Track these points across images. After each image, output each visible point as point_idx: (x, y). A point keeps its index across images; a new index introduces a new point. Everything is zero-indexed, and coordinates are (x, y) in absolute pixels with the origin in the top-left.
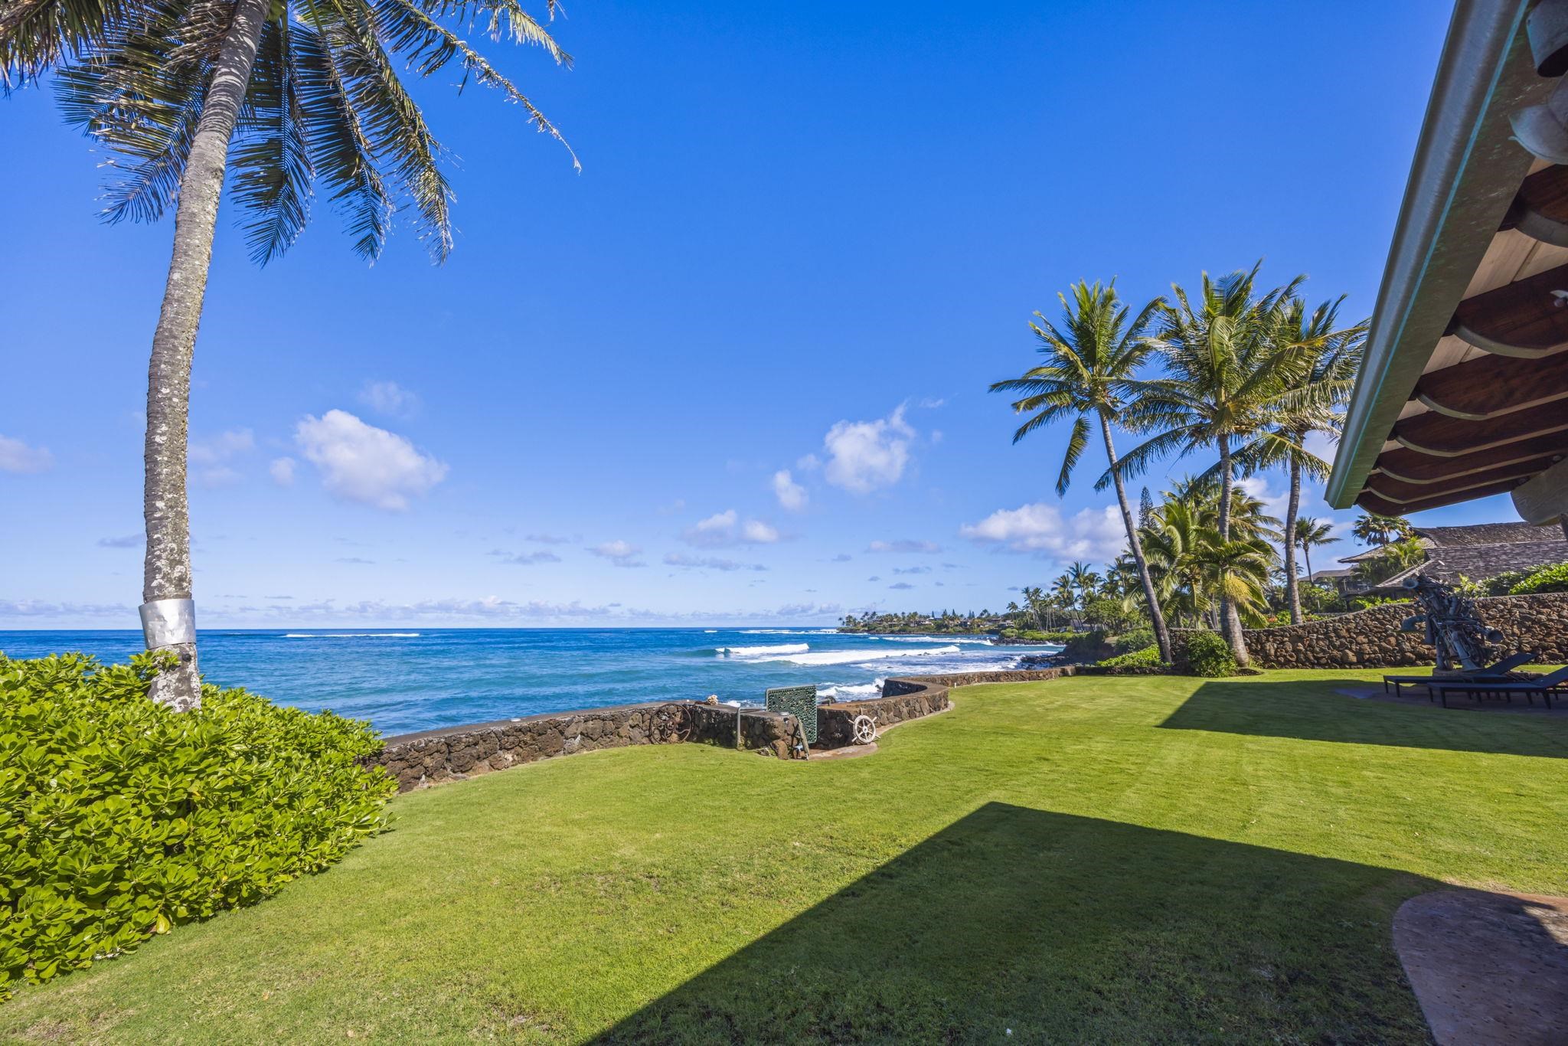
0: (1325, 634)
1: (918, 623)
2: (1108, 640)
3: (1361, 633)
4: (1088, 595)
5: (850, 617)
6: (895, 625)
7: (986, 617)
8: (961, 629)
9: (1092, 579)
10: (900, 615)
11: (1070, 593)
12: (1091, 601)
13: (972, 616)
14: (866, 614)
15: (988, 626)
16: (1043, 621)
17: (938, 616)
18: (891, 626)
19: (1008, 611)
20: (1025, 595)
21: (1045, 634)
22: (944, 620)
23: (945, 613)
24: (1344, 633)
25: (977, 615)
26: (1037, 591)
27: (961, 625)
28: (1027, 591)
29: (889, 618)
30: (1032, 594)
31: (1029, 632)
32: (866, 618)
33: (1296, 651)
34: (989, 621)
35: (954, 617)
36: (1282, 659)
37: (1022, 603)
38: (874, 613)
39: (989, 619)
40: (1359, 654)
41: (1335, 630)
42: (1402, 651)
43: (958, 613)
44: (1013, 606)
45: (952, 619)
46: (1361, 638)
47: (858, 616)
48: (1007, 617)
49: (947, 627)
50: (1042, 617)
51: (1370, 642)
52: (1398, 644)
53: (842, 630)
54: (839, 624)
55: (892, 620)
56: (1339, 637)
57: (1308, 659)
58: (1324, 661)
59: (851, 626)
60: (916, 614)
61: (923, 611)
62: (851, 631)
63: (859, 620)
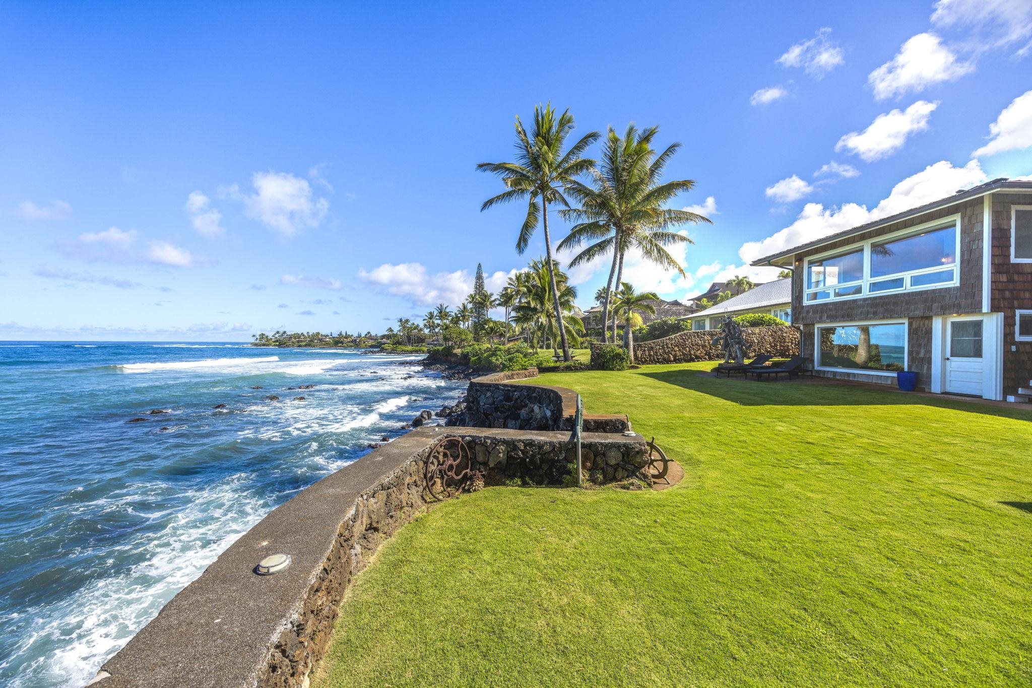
0: (663, 346)
1: (321, 340)
2: (455, 351)
3: (676, 346)
4: (445, 324)
5: (263, 334)
6: (302, 341)
7: (369, 336)
8: (352, 344)
9: (447, 315)
10: (306, 334)
11: (433, 322)
12: (447, 328)
13: (359, 336)
14: (278, 332)
15: (371, 342)
16: (409, 339)
17: (335, 335)
18: (298, 342)
19: (386, 333)
20: (399, 323)
21: (410, 348)
22: (340, 338)
23: (341, 334)
24: (670, 346)
25: (363, 335)
26: (407, 321)
27: (352, 342)
28: (401, 320)
29: (297, 336)
30: (403, 322)
31: (400, 346)
32: (277, 335)
33: (650, 355)
34: (372, 339)
35: (347, 336)
36: (643, 360)
37: (396, 328)
38: (285, 332)
39: (371, 338)
40: (675, 356)
41: (667, 344)
42: (691, 354)
43: (349, 333)
44: (391, 330)
45: (346, 338)
46: (676, 349)
47: (270, 335)
48: (383, 337)
49: (342, 342)
50: (409, 338)
51: (680, 350)
52: (689, 351)
53: (256, 345)
54: (253, 340)
55: (299, 337)
56: (668, 347)
57: (654, 359)
58: (660, 360)
59: (264, 341)
60: (318, 333)
61: (324, 332)
62: (264, 345)
63: (270, 337)
